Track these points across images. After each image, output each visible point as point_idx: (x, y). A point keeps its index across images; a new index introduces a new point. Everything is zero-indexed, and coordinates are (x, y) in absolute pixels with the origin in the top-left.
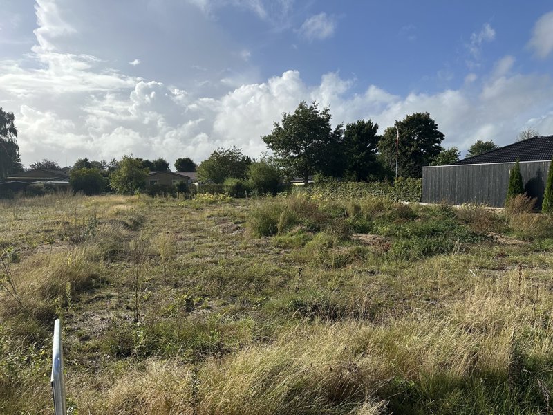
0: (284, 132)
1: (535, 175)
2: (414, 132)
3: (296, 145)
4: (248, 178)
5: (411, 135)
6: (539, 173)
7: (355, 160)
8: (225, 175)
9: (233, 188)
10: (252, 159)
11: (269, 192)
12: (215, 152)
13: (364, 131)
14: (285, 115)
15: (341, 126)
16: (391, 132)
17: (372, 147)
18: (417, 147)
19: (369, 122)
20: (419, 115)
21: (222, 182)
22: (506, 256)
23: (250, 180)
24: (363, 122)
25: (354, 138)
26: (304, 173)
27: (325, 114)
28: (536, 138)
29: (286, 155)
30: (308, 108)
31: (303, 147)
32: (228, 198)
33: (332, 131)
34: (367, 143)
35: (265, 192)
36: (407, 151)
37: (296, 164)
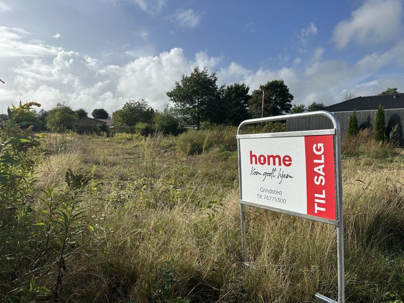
0: (182, 89)
1: (366, 120)
2: (273, 94)
3: (192, 99)
4: (154, 123)
5: (270, 96)
7: (233, 112)
8: (136, 121)
9: (143, 130)
10: (154, 110)
11: (171, 134)
12: (127, 103)
13: (240, 91)
14: (184, 76)
15: (224, 86)
16: (257, 93)
17: (245, 103)
18: (274, 104)
19: (243, 85)
20: (276, 81)
21: (134, 124)
23: (156, 125)
24: (239, 85)
25: (233, 96)
26: (196, 121)
27: (213, 76)
29: (184, 106)
30: (201, 72)
31: (197, 101)
32: (141, 136)
33: (218, 90)
34: (241, 100)
35: (169, 134)
36: (268, 106)
37: (192, 113)
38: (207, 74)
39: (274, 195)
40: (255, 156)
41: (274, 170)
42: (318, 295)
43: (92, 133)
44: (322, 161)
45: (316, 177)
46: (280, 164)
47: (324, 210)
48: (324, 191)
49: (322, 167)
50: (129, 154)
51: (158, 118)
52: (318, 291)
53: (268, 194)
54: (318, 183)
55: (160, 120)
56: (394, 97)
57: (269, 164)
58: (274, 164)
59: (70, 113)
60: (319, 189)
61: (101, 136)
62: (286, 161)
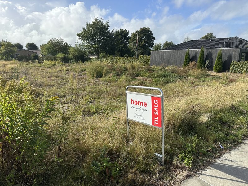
0: (87, 32)
1: (194, 55)
2: (143, 36)
3: (94, 39)
4: (69, 54)
5: (142, 37)
6: (196, 54)
7: (120, 47)
8: (57, 52)
9: (62, 58)
10: (69, 44)
11: (80, 61)
12: (50, 40)
13: (124, 34)
14: (88, 23)
15: (114, 31)
16: (134, 35)
17: (126, 42)
18: (144, 43)
19: (126, 30)
20: (145, 28)
21: (56, 55)
22: (194, 83)
23: (71, 55)
24: (123, 30)
25: (119, 37)
26: (97, 52)
27: (107, 24)
28: (193, 40)
29: (89, 43)
30: (99, 21)
31: (97, 40)
32: (61, 63)
33: (110, 33)
34: (124, 40)
35: (79, 61)
36: (140, 44)
37: (94, 48)
38: (103, 22)
39: (140, 117)
40: (133, 101)
41: (140, 107)
42: (156, 154)
43: (28, 60)
44: (157, 106)
45: (155, 112)
46: (143, 106)
47: (157, 124)
48: (158, 117)
49: (157, 108)
50: (56, 76)
51: (72, 50)
52: (156, 152)
53: (138, 116)
54: (156, 114)
55: (73, 52)
56: (211, 41)
57: (139, 105)
58: (141, 105)
59: (12, 47)
60: (156, 116)
61: (35, 62)
62: (145, 104)
